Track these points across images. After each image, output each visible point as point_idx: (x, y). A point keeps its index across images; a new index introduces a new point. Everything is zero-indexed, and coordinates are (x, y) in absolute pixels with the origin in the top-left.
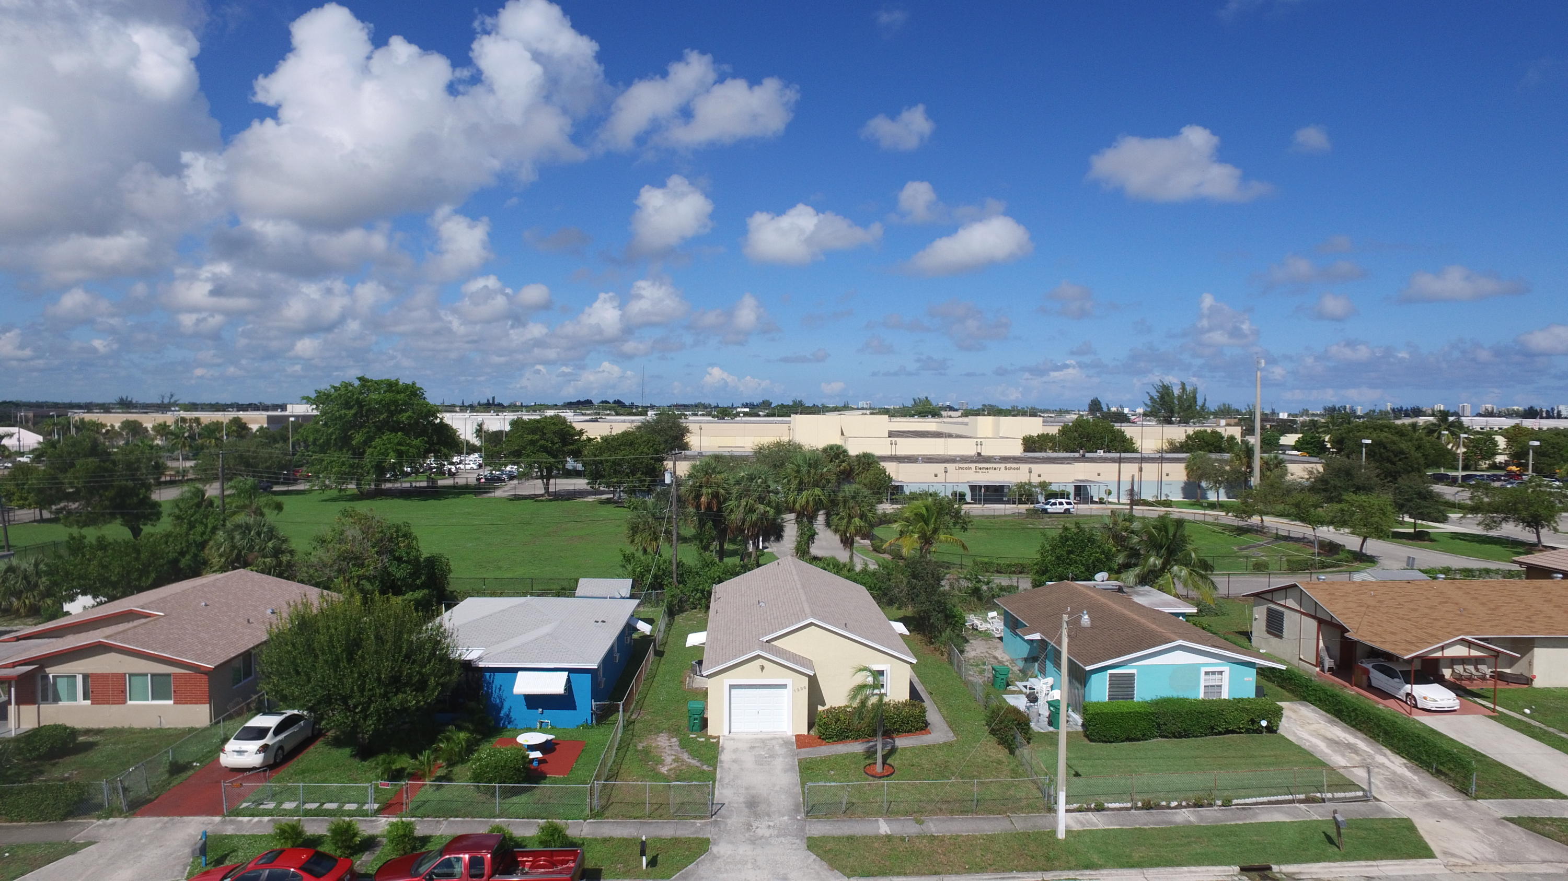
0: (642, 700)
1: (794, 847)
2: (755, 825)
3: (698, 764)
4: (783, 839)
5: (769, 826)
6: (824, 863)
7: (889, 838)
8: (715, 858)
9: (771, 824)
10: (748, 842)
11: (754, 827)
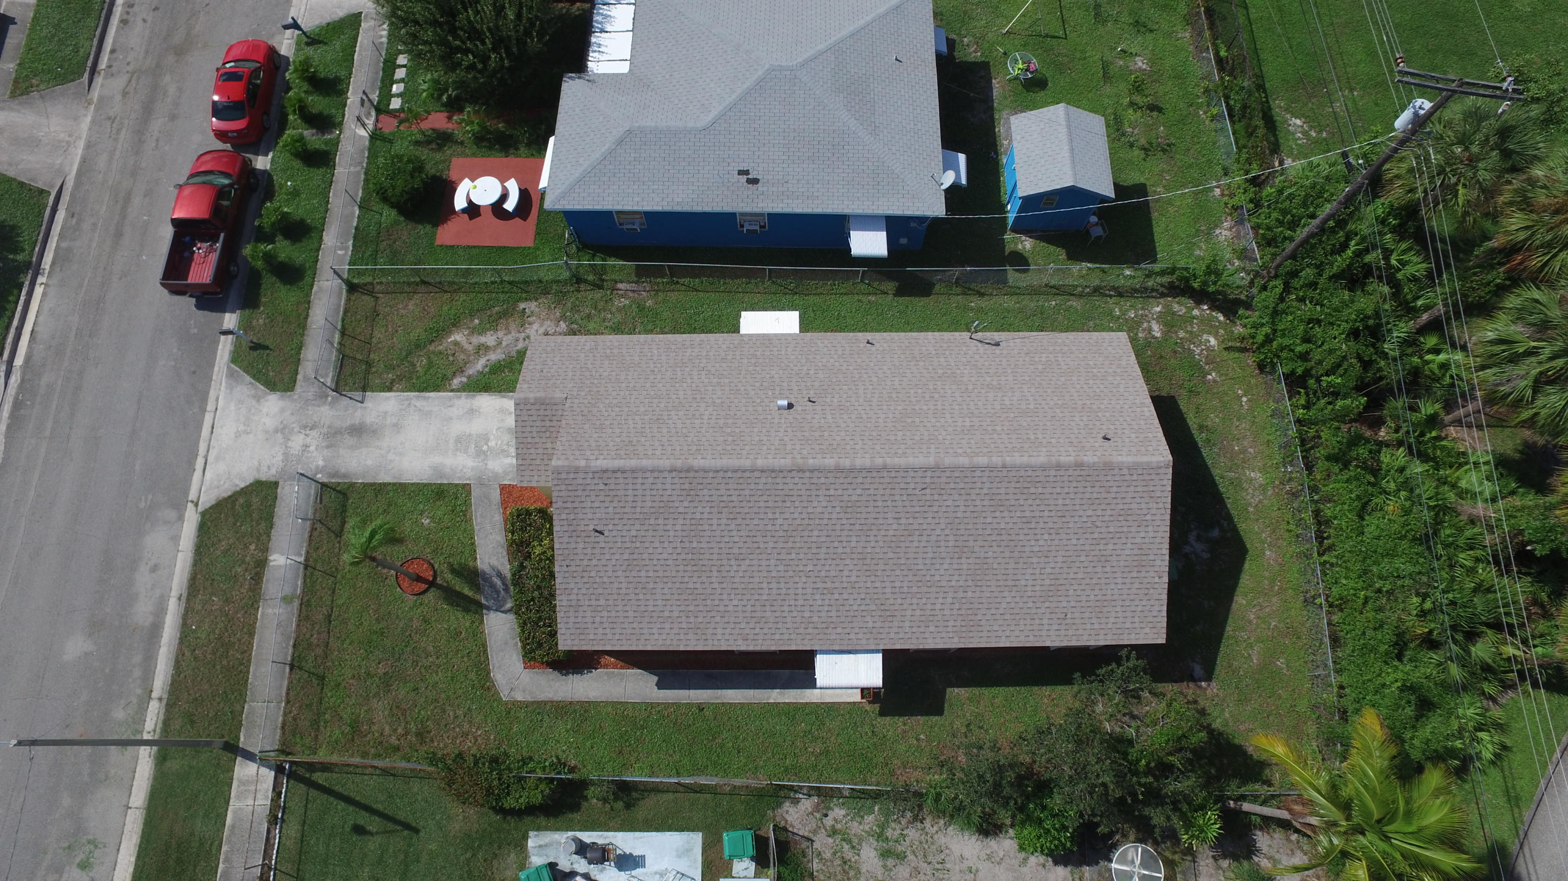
0: (683, 288)
1: (266, 469)
2: (314, 433)
3: (471, 371)
4: (280, 457)
5: (307, 446)
6: (229, 493)
7: (262, 563)
8: (258, 399)
9: (312, 448)
10: (281, 426)
11: (308, 432)
